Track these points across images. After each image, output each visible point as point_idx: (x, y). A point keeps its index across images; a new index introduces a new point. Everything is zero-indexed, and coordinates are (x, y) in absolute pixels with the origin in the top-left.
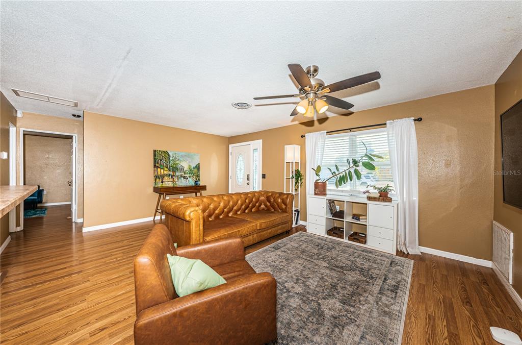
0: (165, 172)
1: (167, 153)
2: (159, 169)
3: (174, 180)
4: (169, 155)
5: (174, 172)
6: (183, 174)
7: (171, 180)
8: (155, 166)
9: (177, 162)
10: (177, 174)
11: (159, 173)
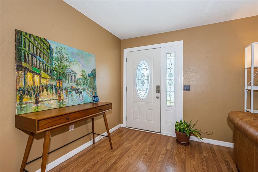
0: (44, 82)
1: (45, 42)
2: (29, 75)
3: (60, 97)
4: (50, 47)
5: (60, 80)
6: (75, 85)
7: (55, 97)
8: (19, 67)
9: (65, 63)
10: (66, 84)
11: (30, 83)
